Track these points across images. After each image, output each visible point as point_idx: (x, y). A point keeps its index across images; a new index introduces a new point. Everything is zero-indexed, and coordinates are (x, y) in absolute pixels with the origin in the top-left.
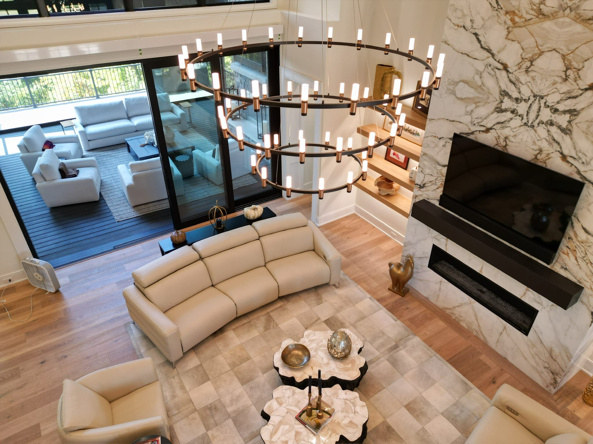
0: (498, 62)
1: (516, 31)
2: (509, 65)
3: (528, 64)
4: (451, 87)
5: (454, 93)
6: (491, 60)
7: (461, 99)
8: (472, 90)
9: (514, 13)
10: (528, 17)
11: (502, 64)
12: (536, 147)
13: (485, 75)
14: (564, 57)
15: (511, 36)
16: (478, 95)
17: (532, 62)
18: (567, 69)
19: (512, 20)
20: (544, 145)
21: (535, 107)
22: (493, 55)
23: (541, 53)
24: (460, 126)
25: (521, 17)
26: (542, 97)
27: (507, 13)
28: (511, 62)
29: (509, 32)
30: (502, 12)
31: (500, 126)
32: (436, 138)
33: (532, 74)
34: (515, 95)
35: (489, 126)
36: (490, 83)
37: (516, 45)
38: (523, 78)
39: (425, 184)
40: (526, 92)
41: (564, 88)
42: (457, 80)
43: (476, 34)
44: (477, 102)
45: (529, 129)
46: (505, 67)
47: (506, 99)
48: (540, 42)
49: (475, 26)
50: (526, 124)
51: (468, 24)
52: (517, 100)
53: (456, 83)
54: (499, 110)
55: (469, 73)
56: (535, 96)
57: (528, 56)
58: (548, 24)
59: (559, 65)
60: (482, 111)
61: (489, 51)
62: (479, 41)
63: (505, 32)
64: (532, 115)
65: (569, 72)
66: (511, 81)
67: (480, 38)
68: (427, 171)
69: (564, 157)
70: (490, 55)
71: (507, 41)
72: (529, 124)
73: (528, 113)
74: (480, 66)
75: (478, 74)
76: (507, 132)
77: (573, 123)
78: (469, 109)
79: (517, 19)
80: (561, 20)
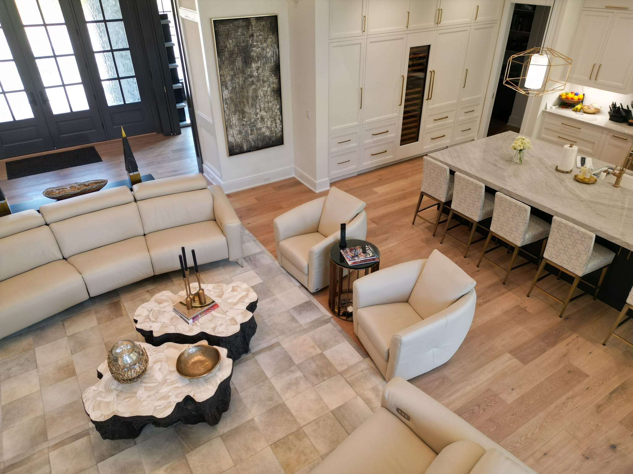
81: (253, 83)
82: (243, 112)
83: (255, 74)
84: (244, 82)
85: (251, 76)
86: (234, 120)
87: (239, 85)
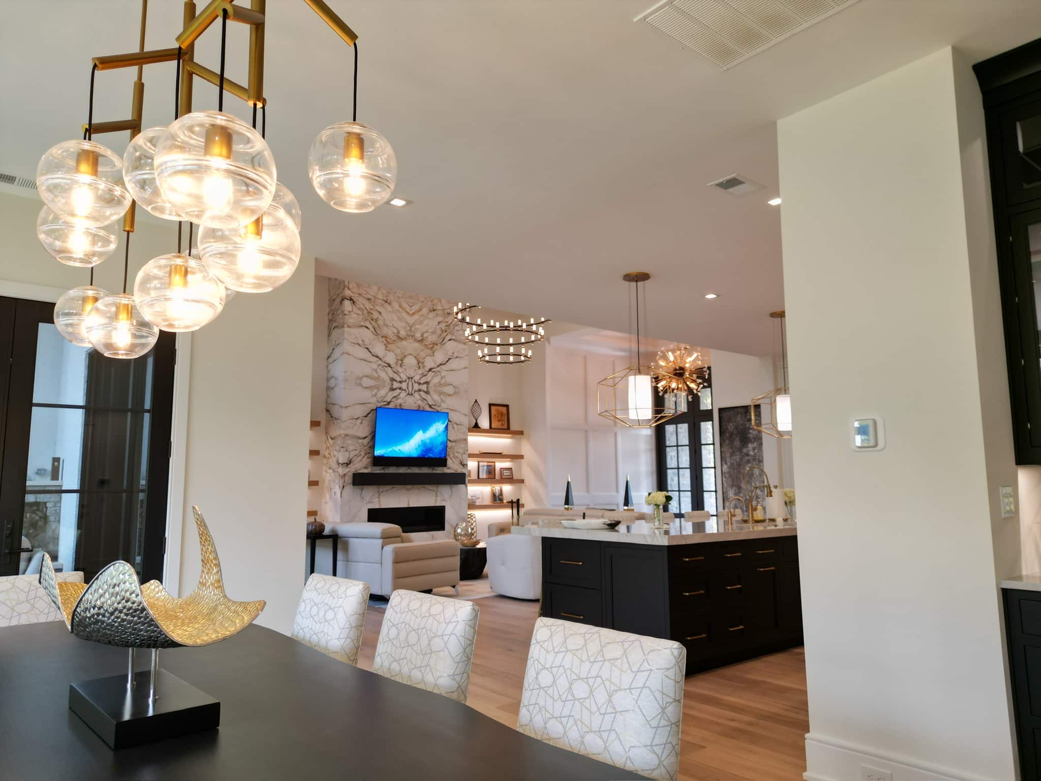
0: (385, 363)
1: (390, 345)
2: (391, 364)
3: (401, 362)
4: (358, 382)
5: (360, 385)
6: (380, 362)
7: (366, 388)
8: (373, 381)
9: (386, 337)
10: (394, 339)
11: (387, 363)
12: (416, 405)
13: (378, 371)
14: (415, 357)
15: (388, 349)
16: (377, 383)
17: (402, 361)
18: (419, 363)
19: (386, 340)
20: (420, 403)
21: (410, 384)
22: (380, 359)
23: (405, 356)
24: (370, 405)
25: (390, 339)
26: (412, 378)
27: (382, 337)
28: (392, 362)
29: (386, 347)
30: (380, 336)
31: (394, 399)
32: (353, 420)
33: (404, 367)
34: (399, 379)
35: (389, 400)
36: (383, 375)
37: (391, 353)
38: (400, 370)
39: (351, 460)
40: (404, 377)
41: (420, 372)
42: (361, 375)
43: (367, 348)
44: (378, 388)
45: (410, 396)
46: (389, 365)
47: (394, 383)
48: (403, 351)
49: (365, 343)
50: (408, 394)
51: (361, 343)
52: (400, 382)
53: (361, 378)
54: (392, 389)
55: (368, 371)
56: (409, 378)
57: (400, 358)
58: (404, 343)
59: (414, 362)
60: (382, 392)
61: (377, 357)
62: (370, 352)
63: (384, 347)
64: (410, 388)
65: (420, 364)
66: (394, 372)
67: (370, 350)
68: (351, 448)
69: (430, 406)
70: (378, 359)
71: (387, 352)
72: (410, 393)
73: (408, 387)
74: (375, 366)
75: (373, 370)
76: (400, 401)
77: (429, 388)
78: (374, 393)
79: (389, 340)
80: (409, 341)
81: (748, 462)
82: (739, 488)
83: (751, 453)
84: (741, 459)
85: (748, 455)
86: (731, 494)
87: (736, 462)
